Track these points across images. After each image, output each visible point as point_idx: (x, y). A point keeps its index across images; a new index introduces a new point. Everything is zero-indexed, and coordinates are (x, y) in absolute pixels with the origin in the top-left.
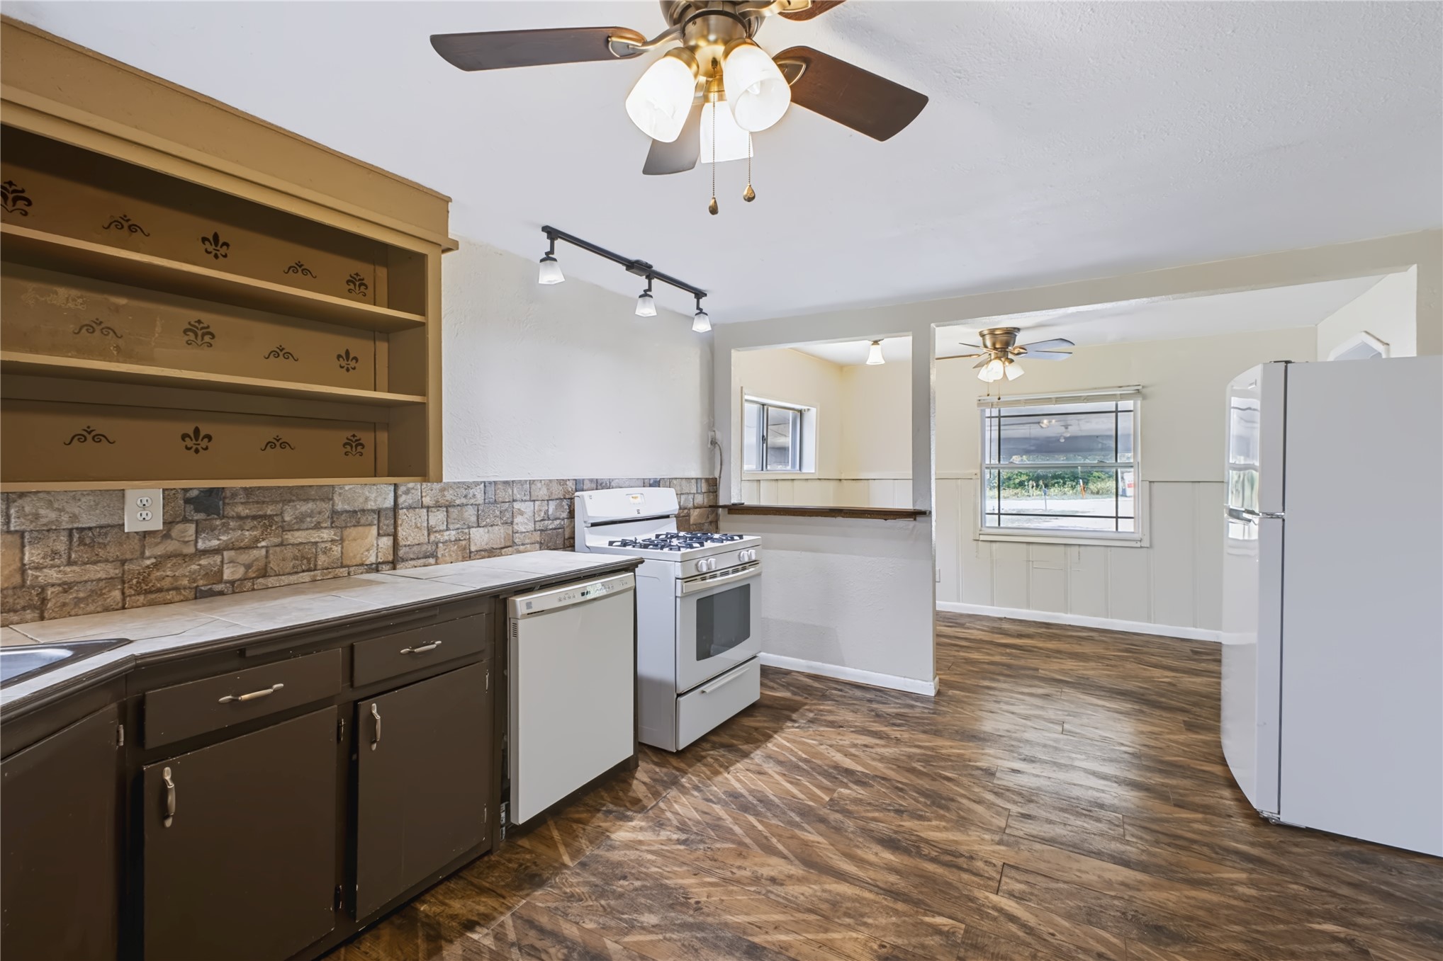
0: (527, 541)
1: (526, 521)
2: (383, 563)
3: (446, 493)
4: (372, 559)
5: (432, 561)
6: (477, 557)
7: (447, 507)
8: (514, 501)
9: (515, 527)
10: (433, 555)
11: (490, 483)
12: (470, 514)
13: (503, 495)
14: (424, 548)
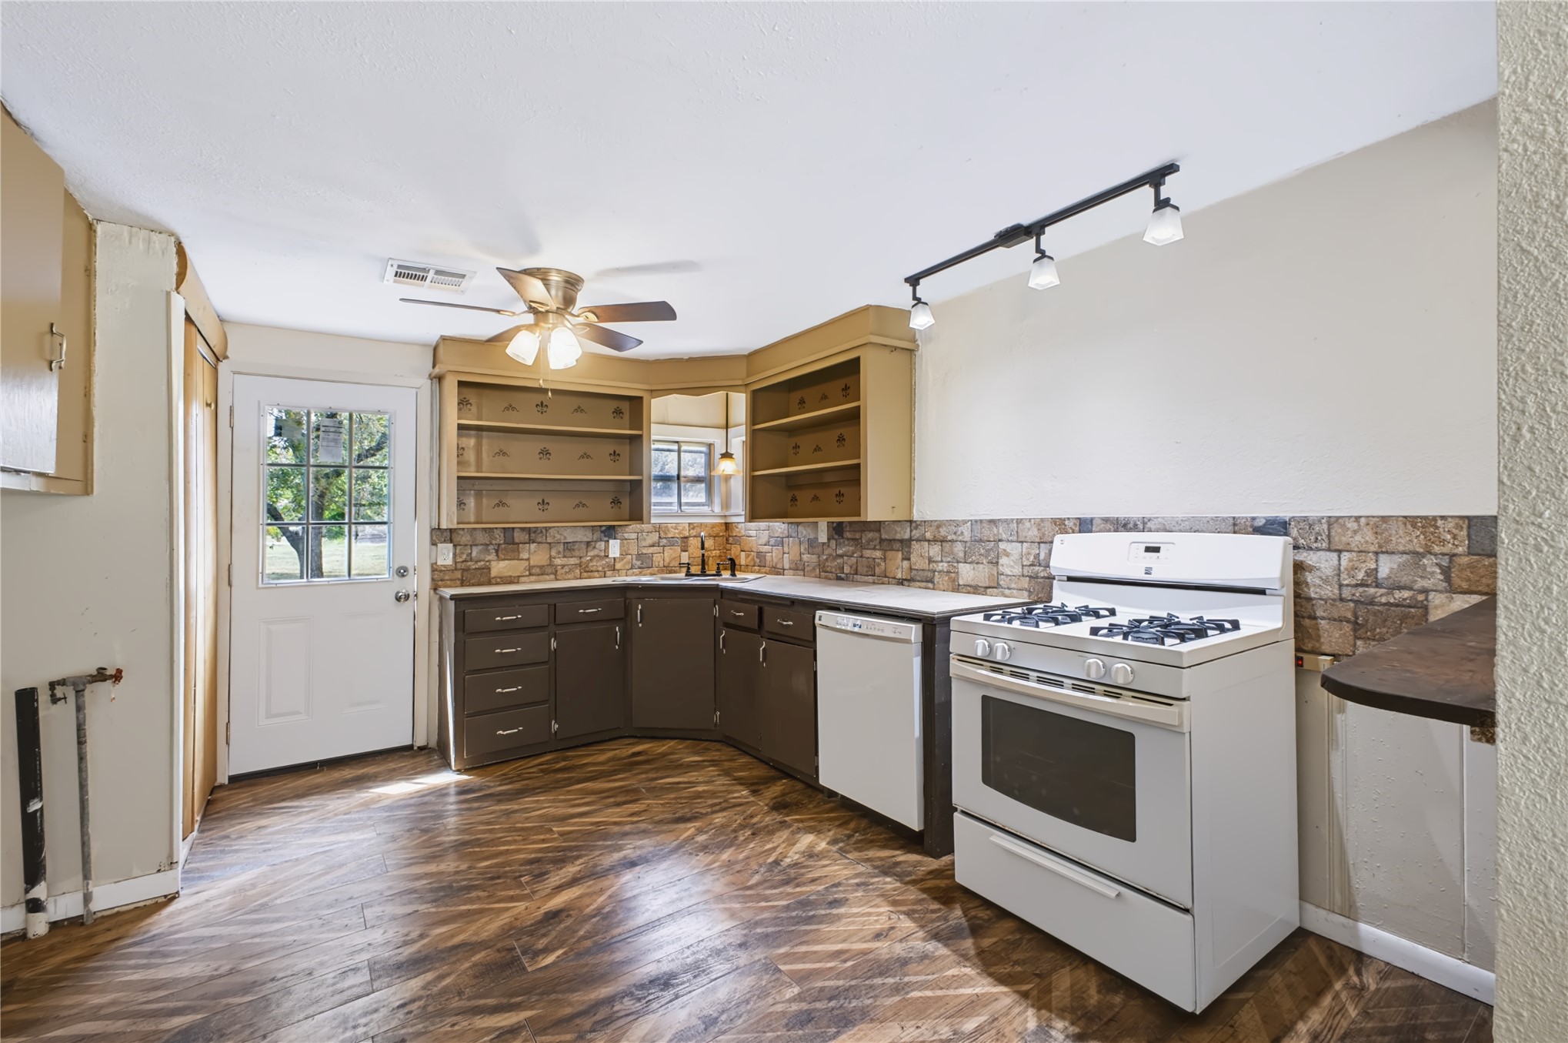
0: (1013, 586)
1: (1012, 563)
2: (905, 580)
3: (941, 529)
4: (899, 576)
5: (930, 585)
6: (964, 590)
7: (942, 541)
8: (1000, 540)
9: (1000, 568)
10: (931, 581)
11: (976, 521)
12: (959, 549)
13: (988, 533)
14: (926, 573)
